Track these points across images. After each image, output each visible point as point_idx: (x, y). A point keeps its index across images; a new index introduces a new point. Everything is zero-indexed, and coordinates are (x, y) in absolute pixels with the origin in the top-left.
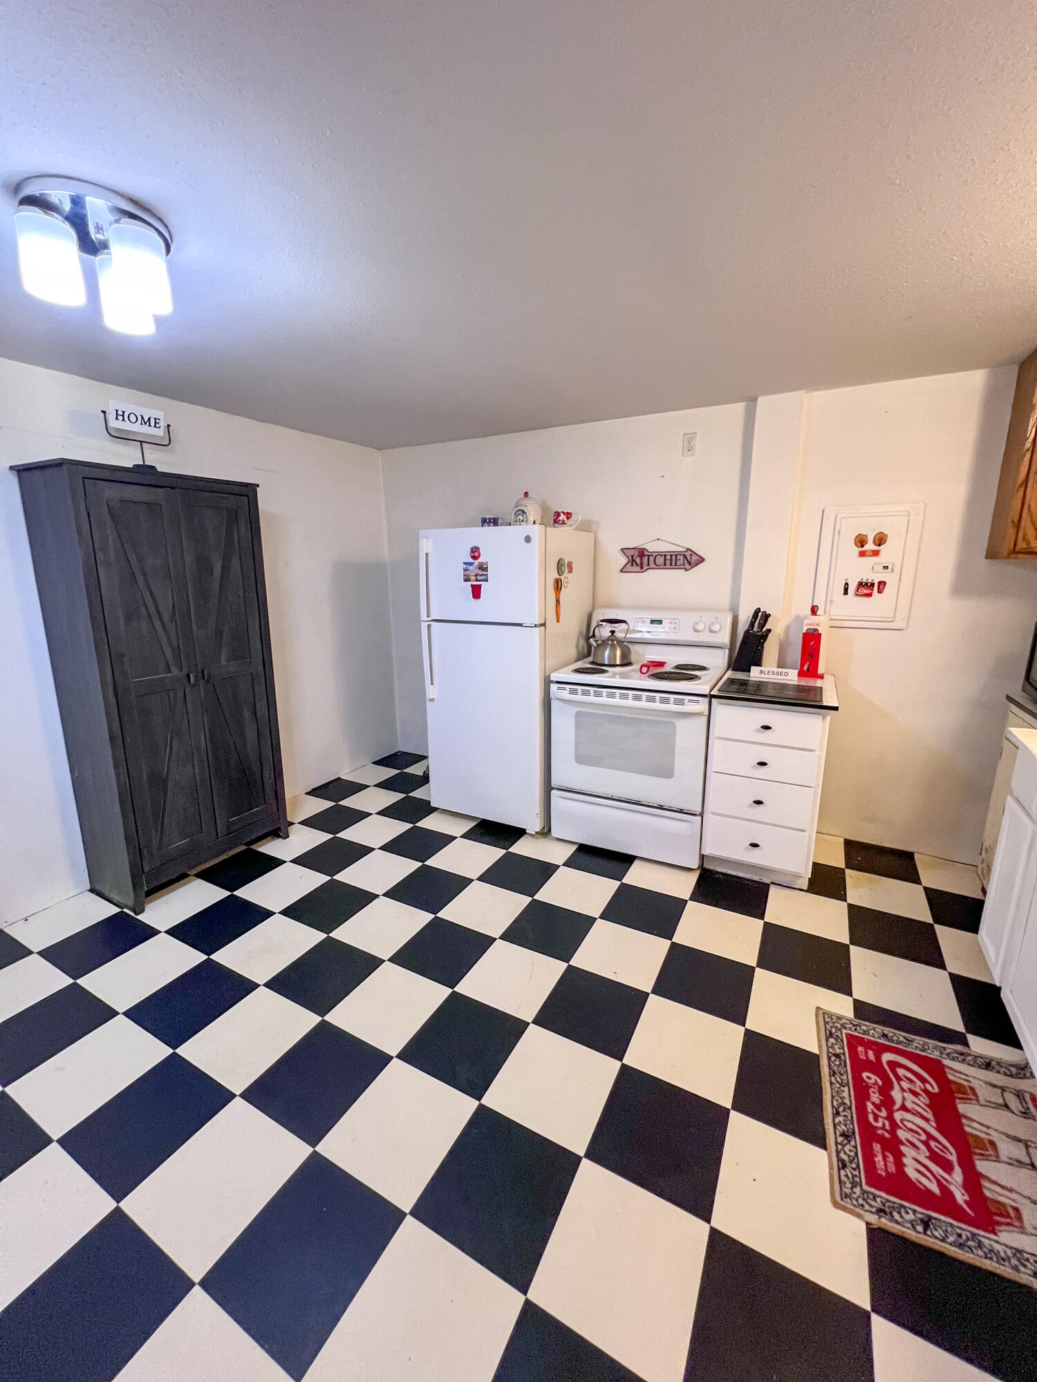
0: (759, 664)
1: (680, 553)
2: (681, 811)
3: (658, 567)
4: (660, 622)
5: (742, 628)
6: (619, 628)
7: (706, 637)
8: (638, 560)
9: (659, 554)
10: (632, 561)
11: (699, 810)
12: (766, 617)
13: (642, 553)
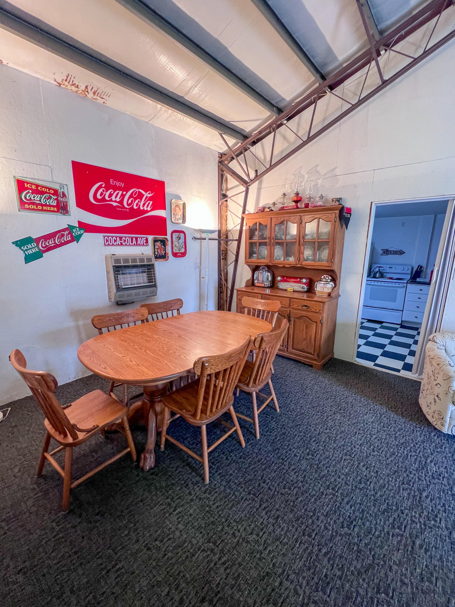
0: (419, 278)
1: (397, 251)
2: (397, 310)
3: (391, 254)
4: (392, 268)
5: (415, 270)
6: (381, 268)
7: (404, 272)
8: (386, 252)
9: (392, 251)
10: (384, 253)
11: (402, 310)
12: (421, 267)
13: (387, 250)
